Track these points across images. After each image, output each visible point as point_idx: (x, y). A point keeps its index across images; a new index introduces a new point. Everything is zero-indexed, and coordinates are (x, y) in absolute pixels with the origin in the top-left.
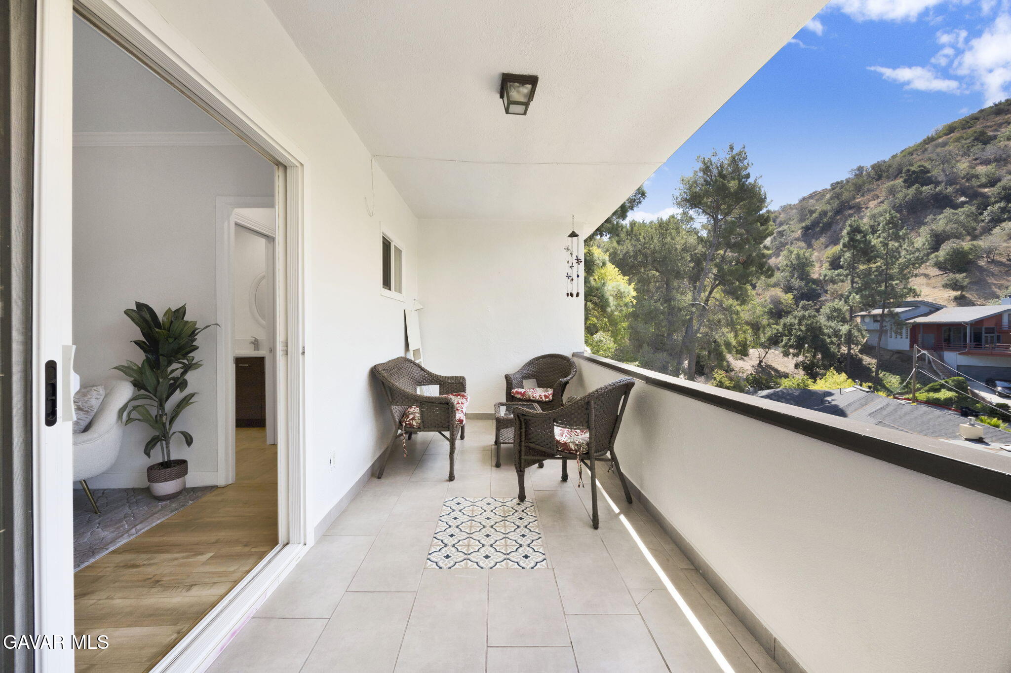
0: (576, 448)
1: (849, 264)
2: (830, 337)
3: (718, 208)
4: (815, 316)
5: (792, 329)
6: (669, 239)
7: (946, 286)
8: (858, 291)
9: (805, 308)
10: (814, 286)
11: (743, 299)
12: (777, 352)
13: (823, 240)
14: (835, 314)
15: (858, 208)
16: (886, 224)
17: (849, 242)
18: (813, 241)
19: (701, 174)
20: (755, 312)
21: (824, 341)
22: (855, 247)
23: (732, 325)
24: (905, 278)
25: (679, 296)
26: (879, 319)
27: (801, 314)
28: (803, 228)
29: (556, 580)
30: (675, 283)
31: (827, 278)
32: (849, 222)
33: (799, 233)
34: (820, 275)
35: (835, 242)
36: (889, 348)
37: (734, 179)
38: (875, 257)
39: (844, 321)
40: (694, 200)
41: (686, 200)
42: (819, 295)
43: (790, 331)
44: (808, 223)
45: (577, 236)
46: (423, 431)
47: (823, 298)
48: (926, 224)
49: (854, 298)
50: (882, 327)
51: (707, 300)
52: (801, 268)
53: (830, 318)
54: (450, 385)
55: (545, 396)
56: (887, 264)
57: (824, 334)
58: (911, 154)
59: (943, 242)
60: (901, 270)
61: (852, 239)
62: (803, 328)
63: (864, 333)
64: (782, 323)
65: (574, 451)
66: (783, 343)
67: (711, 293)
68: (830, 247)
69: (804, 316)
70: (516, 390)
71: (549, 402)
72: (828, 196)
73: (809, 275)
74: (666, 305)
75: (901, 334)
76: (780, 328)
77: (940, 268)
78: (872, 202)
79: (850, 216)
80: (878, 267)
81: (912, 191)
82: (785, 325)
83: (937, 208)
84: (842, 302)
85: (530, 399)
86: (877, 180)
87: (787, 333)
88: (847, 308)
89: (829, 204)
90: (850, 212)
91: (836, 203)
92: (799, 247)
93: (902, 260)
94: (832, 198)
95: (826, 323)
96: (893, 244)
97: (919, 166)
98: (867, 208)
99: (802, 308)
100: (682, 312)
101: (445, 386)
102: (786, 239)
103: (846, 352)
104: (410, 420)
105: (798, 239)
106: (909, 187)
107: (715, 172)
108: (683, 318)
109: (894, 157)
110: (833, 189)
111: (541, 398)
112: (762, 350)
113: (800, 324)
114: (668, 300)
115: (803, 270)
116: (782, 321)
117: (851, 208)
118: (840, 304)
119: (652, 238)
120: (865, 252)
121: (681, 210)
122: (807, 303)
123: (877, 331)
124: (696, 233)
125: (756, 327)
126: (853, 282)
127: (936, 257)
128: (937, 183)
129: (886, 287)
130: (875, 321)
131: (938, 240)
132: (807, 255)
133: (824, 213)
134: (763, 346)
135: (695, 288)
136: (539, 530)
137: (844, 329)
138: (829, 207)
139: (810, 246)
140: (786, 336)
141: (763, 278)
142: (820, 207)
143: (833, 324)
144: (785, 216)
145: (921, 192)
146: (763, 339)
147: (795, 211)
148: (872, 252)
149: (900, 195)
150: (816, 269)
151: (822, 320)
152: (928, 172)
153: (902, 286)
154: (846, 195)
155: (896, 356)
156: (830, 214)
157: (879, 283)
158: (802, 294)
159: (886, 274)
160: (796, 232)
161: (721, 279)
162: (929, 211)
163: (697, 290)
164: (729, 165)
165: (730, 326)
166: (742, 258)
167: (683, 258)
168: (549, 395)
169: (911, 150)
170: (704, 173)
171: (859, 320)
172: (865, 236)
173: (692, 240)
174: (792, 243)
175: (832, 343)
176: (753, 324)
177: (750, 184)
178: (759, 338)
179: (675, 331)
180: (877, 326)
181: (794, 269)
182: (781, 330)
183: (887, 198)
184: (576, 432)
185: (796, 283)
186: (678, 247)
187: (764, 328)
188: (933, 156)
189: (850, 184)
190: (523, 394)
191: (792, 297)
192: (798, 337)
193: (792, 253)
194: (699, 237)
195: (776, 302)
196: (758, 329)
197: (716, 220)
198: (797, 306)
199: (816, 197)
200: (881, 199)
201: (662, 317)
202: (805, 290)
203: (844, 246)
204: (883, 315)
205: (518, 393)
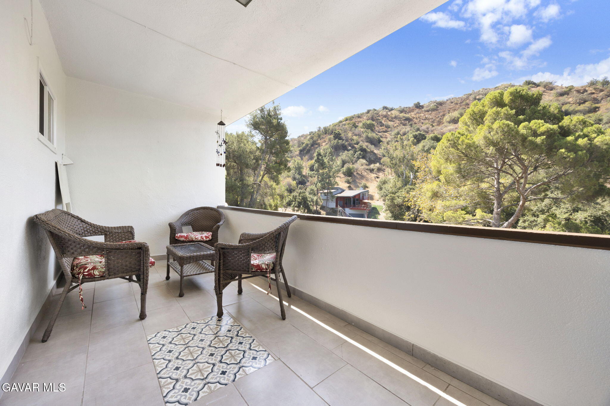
0: (267, 267)
1: (317, 169)
2: (310, 202)
3: (267, 132)
4: (305, 192)
5: (296, 198)
6: (242, 145)
7: (346, 182)
8: (320, 182)
9: (300, 188)
10: (304, 178)
11: (277, 182)
12: (290, 210)
13: (307, 157)
14: (312, 192)
15: (319, 145)
16: (329, 154)
17: (317, 159)
18: (303, 157)
19: (259, 112)
20: (281, 189)
21: (308, 204)
22: (319, 162)
23: (272, 195)
24: (334, 177)
25: (247, 178)
26: (326, 194)
27: (299, 191)
28: (299, 150)
29: (287, 366)
30: (246, 170)
31: (309, 175)
32: (317, 150)
33: (298, 153)
34: (306, 173)
35: (311, 158)
36: (329, 207)
37: (275, 118)
38: (326, 167)
39: (315, 195)
40: (256, 125)
41: (252, 124)
42: (305, 183)
43: (295, 199)
44: (301, 148)
45: (224, 124)
46: (108, 279)
47: (307, 184)
48: (340, 156)
49: (318, 185)
50: (327, 198)
51: (260, 182)
52: (299, 169)
53: (310, 194)
54: (117, 234)
55: (205, 237)
56: (329, 171)
57: (308, 201)
58: (335, 126)
59: (345, 164)
60: (333, 174)
61: (318, 158)
62: (300, 198)
63: (322, 200)
64: (292, 195)
65: (264, 269)
66: (293, 205)
67: (263, 177)
68: (309, 161)
69: (301, 192)
70: (179, 234)
71: (209, 240)
72: (308, 137)
73: (302, 173)
74: (240, 183)
75: (333, 201)
76: (291, 197)
77: (344, 175)
78: (324, 143)
79: (317, 148)
80: (326, 172)
81: (336, 141)
82: (293, 196)
83: (343, 150)
84: (314, 187)
85: (193, 240)
86: (325, 134)
87: (294, 200)
88: (316, 189)
89: (309, 140)
90: (316, 146)
91: (311, 141)
92: (298, 159)
93: (333, 170)
94: (310, 138)
95: (309, 195)
96: (331, 163)
97: (338, 132)
98: (322, 145)
99: (299, 188)
100: (249, 187)
101: (112, 236)
102: (293, 154)
103: (315, 209)
104: (89, 270)
105: (297, 155)
106: (335, 139)
107: (266, 113)
108: (250, 191)
109: (330, 125)
110: (310, 134)
111: (203, 238)
112: (284, 209)
113: (299, 196)
114: (242, 180)
115: (300, 170)
116: (292, 194)
117: (317, 144)
118: (313, 187)
119: (233, 142)
120: (322, 165)
121: (249, 129)
122: (301, 186)
123: (325, 199)
124: (256, 144)
125: (282, 197)
126: (318, 178)
127: (343, 170)
128: (343, 140)
129: (329, 181)
130: (325, 195)
131: (344, 163)
132: (301, 163)
133: (307, 145)
134: (285, 207)
135: (255, 174)
136: (249, 334)
137: (315, 198)
138: (309, 142)
139: (302, 159)
140: (294, 202)
141: (286, 172)
142: (306, 142)
143: (311, 196)
144: (292, 143)
145: (338, 143)
146: (285, 203)
147: (296, 141)
148: (324, 165)
149: (332, 142)
150: (305, 170)
151: (307, 194)
152: (340, 135)
153: (333, 181)
154: (315, 138)
155: (331, 210)
156: (309, 145)
157: (326, 179)
158: (299, 182)
159: (329, 175)
160: (297, 152)
161: (268, 171)
162: (341, 151)
163: (256, 175)
164: (272, 111)
165: (271, 195)
166: (278, 161)
167: (250, 157)
168: (209, 236)
169: (335, 124)
170: (261, 112)
171: (320, 194)
172: (322, 158)
173: (254, 148)
174: (295, 157)
175: (311, 205)
176: (281, 195)
177: (282, 123)
178: (283, 202)
179: (246, 198)
180: (325, 197)
181: (296, 169)
182: (292, 199)
183: (328, 143)
184: (254, 257)
185: (297, 176)
186: (248, 150)
187: (285, 197)
188: (342, 128)
189: (316, 133)
190: (186, 237)
191: (296, 183)
192: (298, 202)
193: (295, 161)
194: (257, 147)
195: (290, 185)
196: (283, 198)
197: (266, 139)
198: (298, 187)
199: (304, 137)
200: (326, 143)
201: (238, 189)
202: (300, 180)
203: (315, 161)
204: (327, 193)
205: (182, 237)
